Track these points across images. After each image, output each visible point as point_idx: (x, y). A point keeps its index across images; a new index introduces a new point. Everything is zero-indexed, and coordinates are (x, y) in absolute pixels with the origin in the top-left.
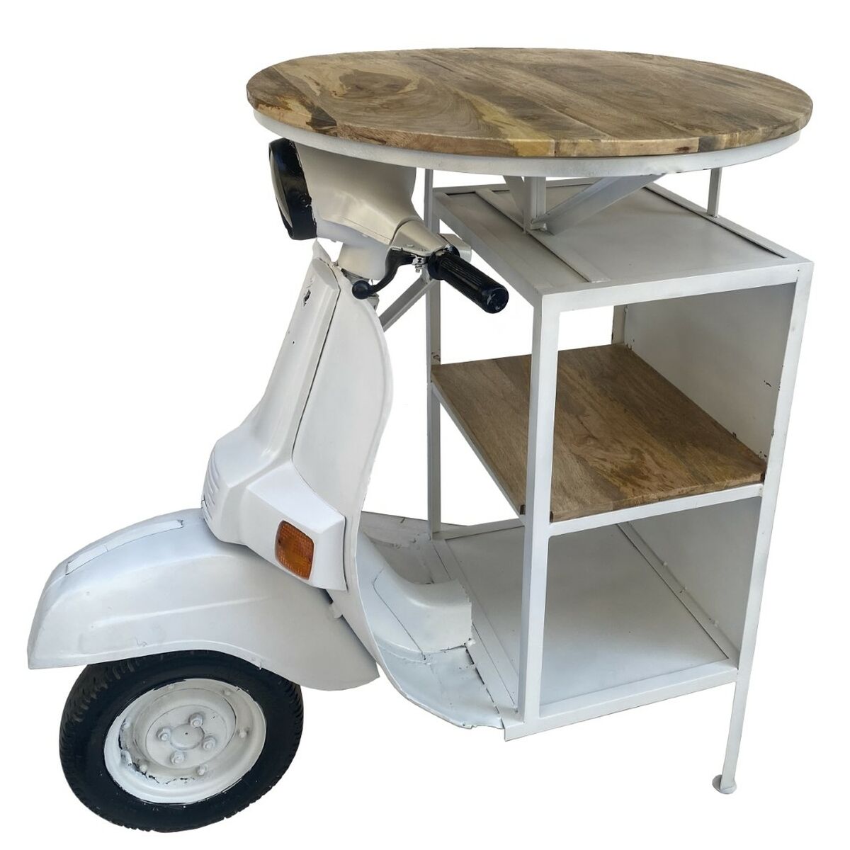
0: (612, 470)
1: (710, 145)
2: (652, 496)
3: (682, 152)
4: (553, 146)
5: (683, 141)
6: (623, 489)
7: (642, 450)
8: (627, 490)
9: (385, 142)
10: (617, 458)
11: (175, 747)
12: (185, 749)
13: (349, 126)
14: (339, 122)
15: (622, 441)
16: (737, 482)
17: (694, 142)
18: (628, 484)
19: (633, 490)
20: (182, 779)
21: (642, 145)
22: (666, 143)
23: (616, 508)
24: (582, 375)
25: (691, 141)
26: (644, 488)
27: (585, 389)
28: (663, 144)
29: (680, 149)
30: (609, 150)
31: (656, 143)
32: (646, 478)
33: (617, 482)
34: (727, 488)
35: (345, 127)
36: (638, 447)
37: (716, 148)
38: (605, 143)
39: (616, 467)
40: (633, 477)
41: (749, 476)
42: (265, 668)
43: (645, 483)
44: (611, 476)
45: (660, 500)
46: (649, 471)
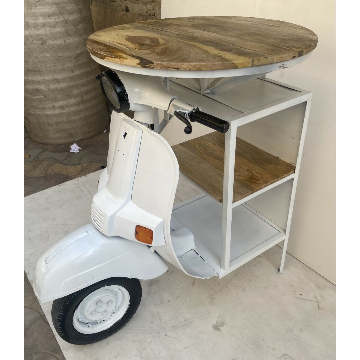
0: (244, 179)
4: (251, 62)
6: (252, 185)
7: (251, 169)
8: (253, 185)
9: (179, 69)
10: (244, 174)
13: (160, 64)
14: (155, 62)
15: (242, 167)
16: (287, 175)
18: (253, 183)
19: (256, 185)
21: (282, 57)
23: (252, 193)
24: (214, 144)
26: (259, 184)
27: (219, 150)
28: (288, 56)
30: (271, 61)
31: (286, 56)
32: (257, 180)
33: (249, 184)
34: (284, 177)
35: (158, 65)
36: (249, 169)
39: (245, 177)
40: (253, 181)
41: (290, 171)
43: (258, 182)
44: (245, 182)
45: (265, 187)
46: (257, 177)
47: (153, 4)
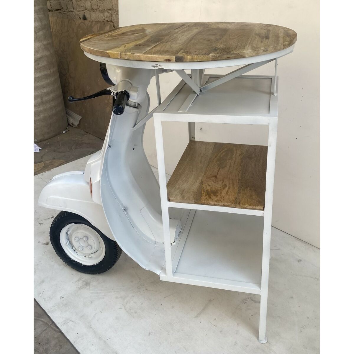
0: (208, 190)
1: (181, 60)
2: (211, 202)
3: (167, 61)
4: (119, 55)
5: (167, 57)
6: (203, 197)
7: (228, 186)
10: (215, 186)
11: (81, 245)
12: (84, 247)
15: (225, 181)
16: (251, 207)
17: (173, 58)
18: (207, 196)
20: (85, 256)
21: (150, 57)
22: (160, 57)
23: (195, 203)
24: (241, 155)
25: (172, 57)
26: (211, 199)
27: (236, 160)
28: (158, 57)
29: (166, 60)
30: (138, 58)
31: (155, 56)
32: (216, 196)
34: (246, 208)
37: (184, 61)
38: (136, 55)
39: (211, 189)
40: (212, 194)
41: (257, 206)
42: (95, 226)
44: (204, 192)
45: (215, 205)
46: (221, 194)
47: (110, 12)
